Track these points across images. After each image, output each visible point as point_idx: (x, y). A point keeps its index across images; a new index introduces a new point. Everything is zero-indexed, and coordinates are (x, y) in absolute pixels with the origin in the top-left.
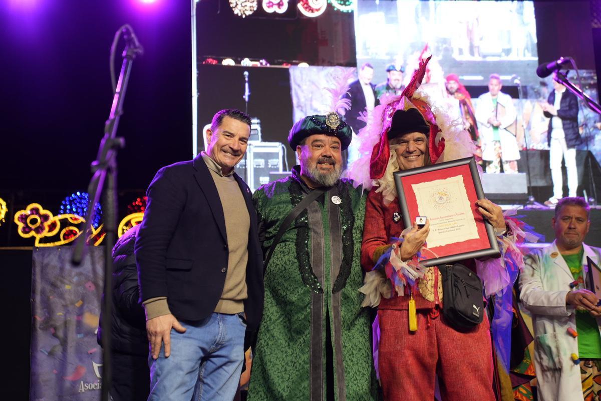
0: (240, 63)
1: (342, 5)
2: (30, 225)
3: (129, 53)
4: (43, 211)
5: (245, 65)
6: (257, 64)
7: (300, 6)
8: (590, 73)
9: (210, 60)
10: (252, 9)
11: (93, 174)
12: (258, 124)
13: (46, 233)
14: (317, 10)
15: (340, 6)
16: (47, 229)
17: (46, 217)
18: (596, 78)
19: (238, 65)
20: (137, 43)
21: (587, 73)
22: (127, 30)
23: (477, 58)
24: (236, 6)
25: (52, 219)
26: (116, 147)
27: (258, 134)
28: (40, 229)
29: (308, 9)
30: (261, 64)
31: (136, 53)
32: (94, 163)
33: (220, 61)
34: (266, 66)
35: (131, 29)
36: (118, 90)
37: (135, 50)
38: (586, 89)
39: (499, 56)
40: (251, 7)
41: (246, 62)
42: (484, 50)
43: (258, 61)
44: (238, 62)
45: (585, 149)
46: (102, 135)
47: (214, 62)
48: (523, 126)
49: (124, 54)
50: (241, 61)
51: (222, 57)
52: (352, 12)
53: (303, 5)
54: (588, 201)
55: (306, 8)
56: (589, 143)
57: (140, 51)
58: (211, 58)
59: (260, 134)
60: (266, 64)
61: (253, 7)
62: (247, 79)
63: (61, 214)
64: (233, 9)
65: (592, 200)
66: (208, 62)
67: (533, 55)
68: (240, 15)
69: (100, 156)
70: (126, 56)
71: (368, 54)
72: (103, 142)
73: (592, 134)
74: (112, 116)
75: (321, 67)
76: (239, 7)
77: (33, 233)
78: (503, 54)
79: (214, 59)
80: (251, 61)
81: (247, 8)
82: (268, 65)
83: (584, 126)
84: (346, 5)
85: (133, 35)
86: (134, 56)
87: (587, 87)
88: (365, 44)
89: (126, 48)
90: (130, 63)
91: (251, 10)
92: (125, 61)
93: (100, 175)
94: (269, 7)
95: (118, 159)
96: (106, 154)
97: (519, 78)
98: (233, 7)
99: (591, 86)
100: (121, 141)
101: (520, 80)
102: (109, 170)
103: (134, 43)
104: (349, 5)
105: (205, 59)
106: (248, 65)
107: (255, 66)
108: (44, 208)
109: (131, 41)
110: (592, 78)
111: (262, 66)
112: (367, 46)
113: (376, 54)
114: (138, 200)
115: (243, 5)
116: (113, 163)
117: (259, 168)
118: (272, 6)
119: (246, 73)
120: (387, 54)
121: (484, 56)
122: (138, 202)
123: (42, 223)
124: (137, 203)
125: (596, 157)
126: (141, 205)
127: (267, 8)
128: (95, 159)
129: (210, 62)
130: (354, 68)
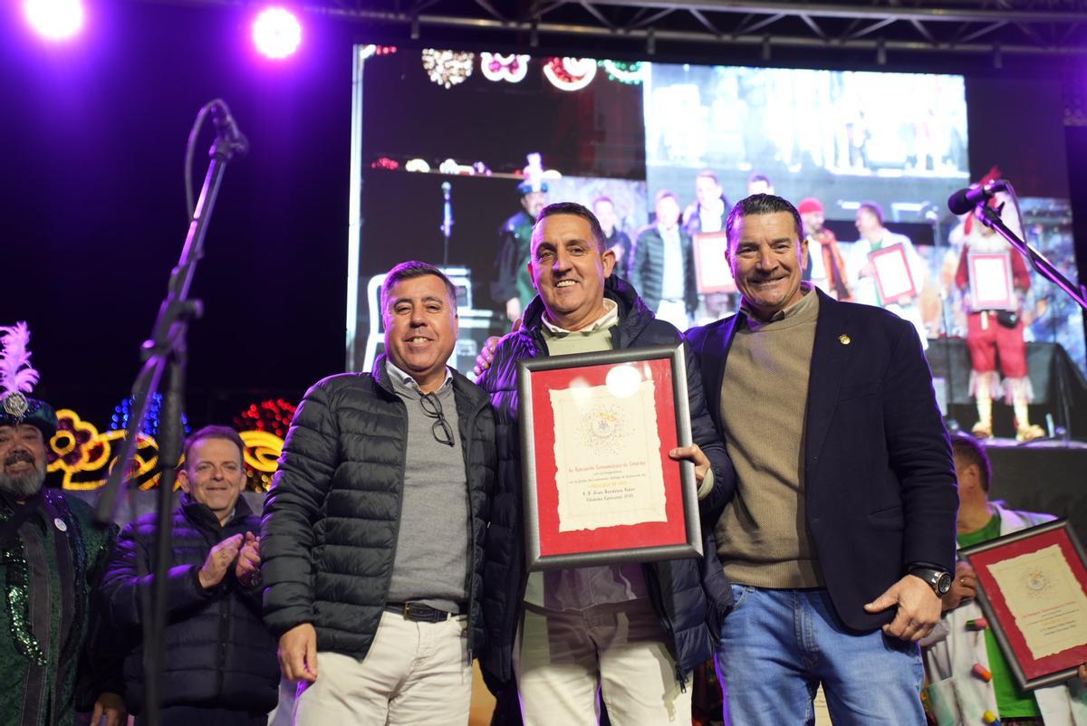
0: (438, 167)
1: (623, 70)
2: (56, 449)
3: (221, 150)
4: (79, 425)
5: (447, 172)
6: (469, 170)
7: (548, 70)
8: (1062, 204)
9: (384, 162)
10: (462, 73)
11: (144, 363)
12: (466, 276)
13: (84, 465)
14: (579, 78)
15: (619, 71)
16: (86, 456)
17: (84, 436)
18: (1070, 213)
19: (435, 171)
20: (236, 132)
21: (1056, 204)
22: (219, 108)
23: (860, 171)
24: (434, 67)
25: (97, 438)
26: (186, 316)
27: (466, 295)
28: (72, 457)
29: (562, 76)
30: (476, 170)
31: (234, 150)
32: (147, 344)
33: (403, 163)
34: (484, 175)
35: (225, 108)
36: (197, 214)
37: (232, 145)
38: (1054, 233)
39: (902, 167)
40: (460, 69)
41: (450, 167)
42: (874, 157)
43: (470, 164)
44: (435, 165)
45: (1051, 339)
46: (164, 295)
47: (394, 165)
48: (940, 295)
49: (212, 151)
50: (439, 165)
51: (406, 157)
52: (641, 84)
53: (554, 69)
54: (1055, 432)
55: (559, 74)
56: (1057, 329)
57: (241, 147)
58: (387, 157)
59: (469, 295)
60: (485, 172)
61: (464, 69)
62: (447, 196)
63: (112, 430)
64: (429, 73)
65: (1062, 431)
66: (381, 164)
67: (961, 169)
68: (440, 83)
69: (159, 330)
70: (216, 154)
71: (666, 157)
72: (164, 305)
73: (1063, 314)
74: (182, 261)
75: (581, 180)
76: (440, 69)
77: (60, 464)
78: (908, 165)
79: (392, 159)
80: (459, 164)
81: (454, 71)
82: (489, 173)
83: (1049, 299)
84: (630, 71)
85: (229, 118)
86: (230, 156)
87: (1056, 230)
88: (662, 142)
89: (216, 141)
90: (223, 166)
91: (461, 75)
92: (213, 162)
93: (155, 365)
94: (493, 70)
95: (189, 338)
96: (169, 328)
97: (935, 208)
98: (429, 69)
99: (1063, 229)
100: (197, 305)
101: (936, 213)
102: (171, 358)
103: (230, 132)
104: (636, 71)
105: (376, 160)
106: (452, 172)
107: (466, 174)
108: (83, 419)
109: (225, 129)
110: (1064, 214)
111: (478, 175)
112: (667, 144)
113: (682, 158)
114: (253, 408)
115: (447, 65)
116: (179, 345)
117: (466, 357)
118: (498, 69)
119: (446, 186)
120: (702, 159)
121: (875, 168)
122: (252, 411)
123: (77, 446)
124: (250, 414)
125: (1069, 353)
126: (257, 417)
127: (490, 72)
128: (148, 338)
129: (384, 165)
130: (643, 183)
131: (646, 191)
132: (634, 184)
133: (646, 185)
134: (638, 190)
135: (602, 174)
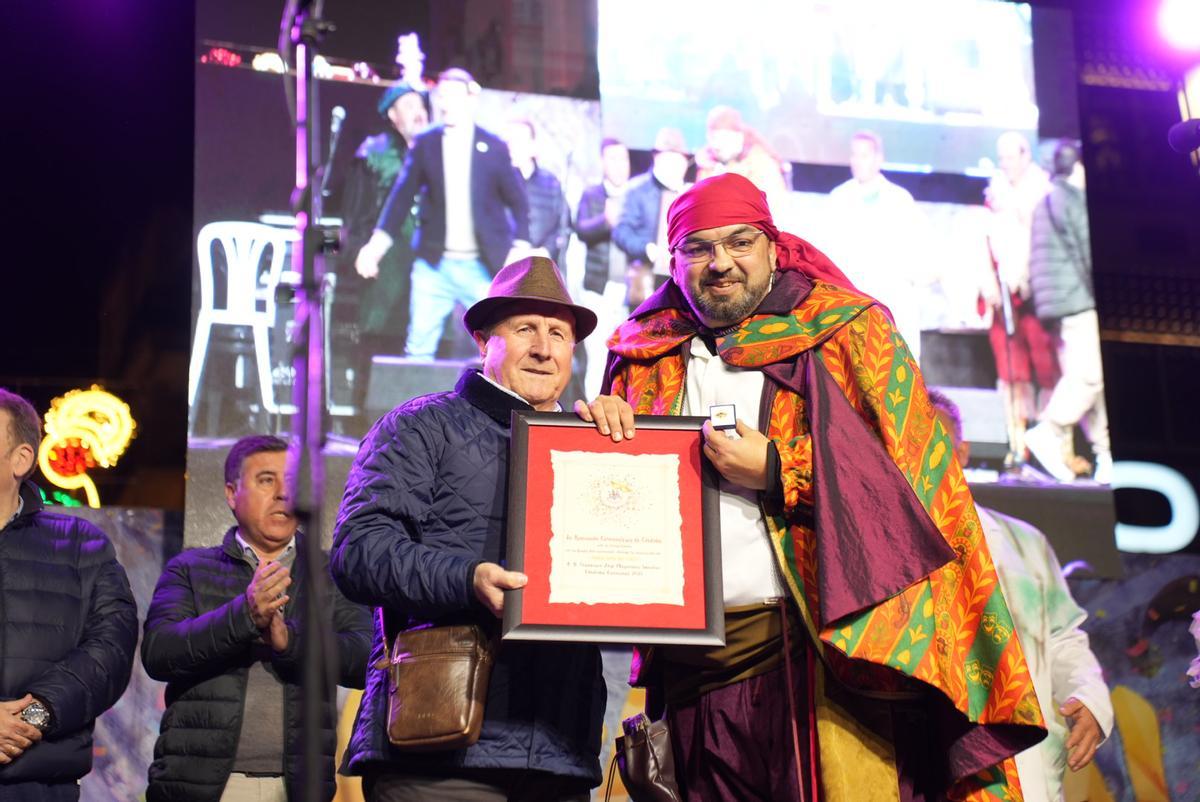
6: (346, 74)
9: (219, 55)
30: (358, 74)
33: (248, 58)
34: (369, 82)
41: (322, 67)
43: (349, 65)
47: (234, 59)
51: (253, 49)
58: (224, 48)
60: (370, 77)
66: (215, 59)
75: (508, 95)
79: (231, 51)
80: (332, 63)
82: (376, 79)
105: (206, 50)
106: (329, 77)
107: (342, 80)
111: (361, 82)
119: (338, 112)
129: (220, 58)
130: (595, 104)
131: (601, 116)
132: (584, 106)
133: (600, 108)
134: (590, 113)
135: (537, 88)
